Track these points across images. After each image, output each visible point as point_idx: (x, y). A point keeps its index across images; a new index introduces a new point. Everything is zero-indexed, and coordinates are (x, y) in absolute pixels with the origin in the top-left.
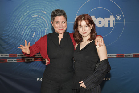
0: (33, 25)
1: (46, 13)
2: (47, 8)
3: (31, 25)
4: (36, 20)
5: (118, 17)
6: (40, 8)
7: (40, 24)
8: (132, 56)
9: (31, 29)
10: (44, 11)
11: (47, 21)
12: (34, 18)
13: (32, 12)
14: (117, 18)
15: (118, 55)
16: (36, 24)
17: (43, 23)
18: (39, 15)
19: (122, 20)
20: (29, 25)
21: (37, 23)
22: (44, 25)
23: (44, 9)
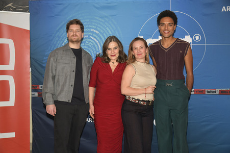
1: (98, 32)
2: (99, 25)
4: (85, 42)
5: (197, 38)
6: (90, 26)
7: (90, 48)
8: (217, 93)
10: (96, 29)
11: (100, 43)
14: (195, 39)
15: (197, 90)
17: (94, 46)
18: (89, 35)
19: (202, 41)
21: (87, 46)
22: (95, 49)
23: (95, 27)
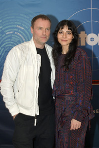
0: (7, 43)
1: (23, 28)
2: (24, 22)
3: (5, 44)
4: (10, 38)
6: (16, 23)
9: (5, 49)
10: (21, 25)
12: (8, 34)
13: (6, 27)
16: (11, 42)
18: (15, 31)
20: (3, 43)
